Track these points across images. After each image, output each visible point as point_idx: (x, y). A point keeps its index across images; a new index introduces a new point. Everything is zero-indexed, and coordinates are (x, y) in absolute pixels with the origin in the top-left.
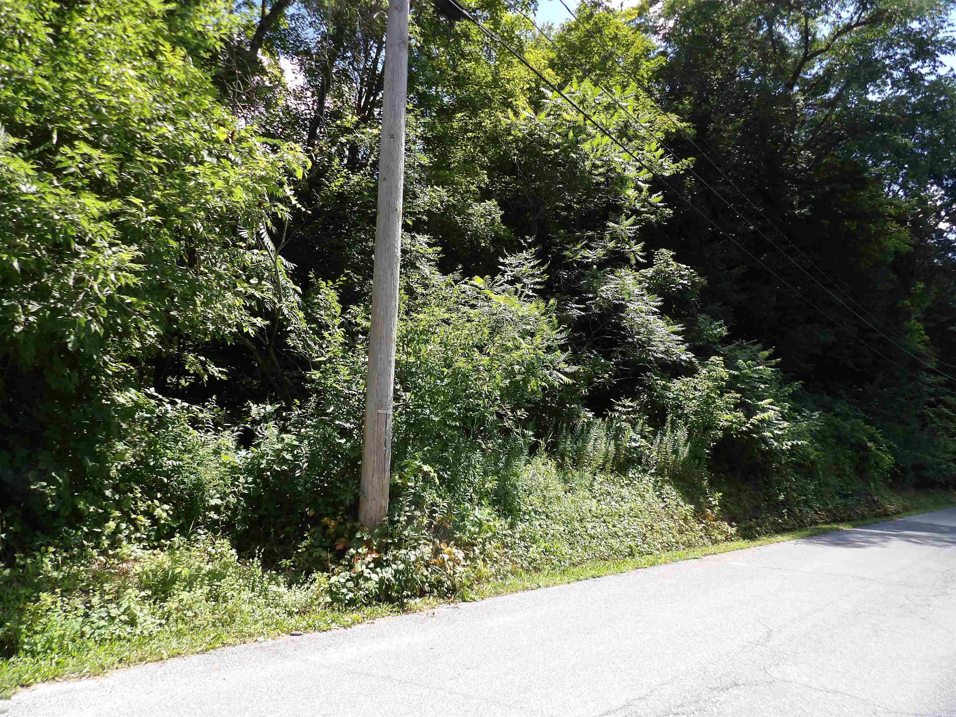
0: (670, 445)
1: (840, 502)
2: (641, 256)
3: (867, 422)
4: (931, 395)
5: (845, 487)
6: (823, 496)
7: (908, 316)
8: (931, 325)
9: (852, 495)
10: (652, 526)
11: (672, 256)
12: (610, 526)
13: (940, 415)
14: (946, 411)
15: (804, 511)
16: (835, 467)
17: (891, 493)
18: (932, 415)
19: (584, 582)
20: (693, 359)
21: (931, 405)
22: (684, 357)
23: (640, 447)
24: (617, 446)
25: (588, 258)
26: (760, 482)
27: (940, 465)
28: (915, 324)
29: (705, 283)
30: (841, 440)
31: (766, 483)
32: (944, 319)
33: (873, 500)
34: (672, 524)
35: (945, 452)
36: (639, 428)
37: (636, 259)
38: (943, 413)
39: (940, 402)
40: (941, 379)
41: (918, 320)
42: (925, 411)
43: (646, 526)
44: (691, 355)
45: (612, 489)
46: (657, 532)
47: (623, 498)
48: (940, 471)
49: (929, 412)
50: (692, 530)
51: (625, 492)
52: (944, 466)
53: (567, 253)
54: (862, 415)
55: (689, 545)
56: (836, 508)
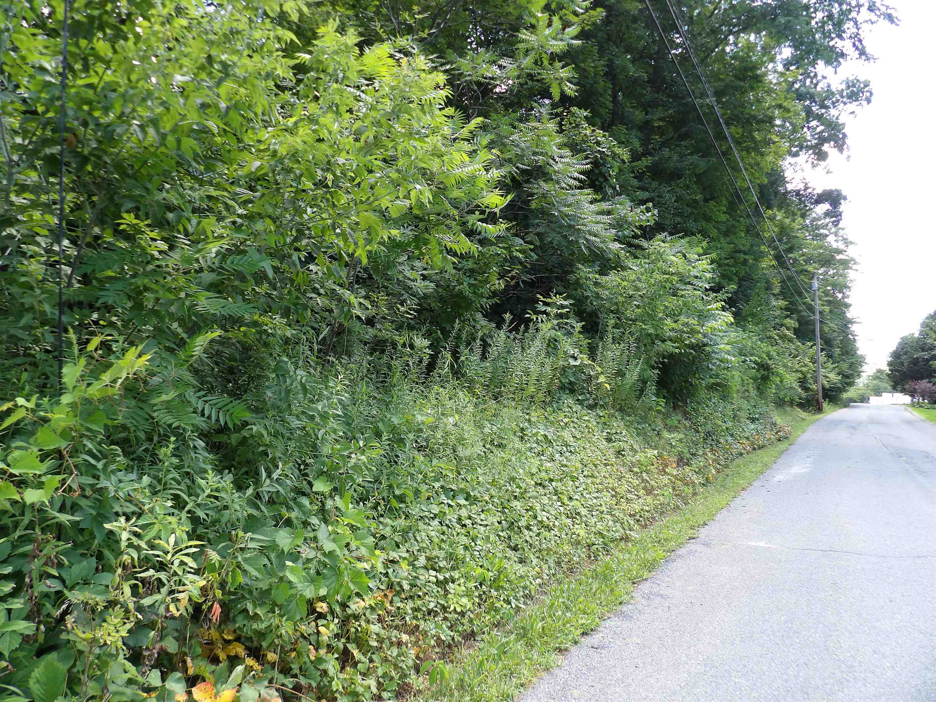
1: (752, 427)
5: (751, 410)
9: (758, 419)
14: (787, 332)
18: (776, 338)
20: (621, 251)
21: (775, 328)
22: (612, 247)
23: (582, 365)
26: (690, 409)
29: (626, 156)
31: (694, 410)
33: (773, 423)
38: (786, 335)
39: (782, 324)
40: (782, 303)
42: (771, 333)
49: (774, 333)
55: (663, 510)
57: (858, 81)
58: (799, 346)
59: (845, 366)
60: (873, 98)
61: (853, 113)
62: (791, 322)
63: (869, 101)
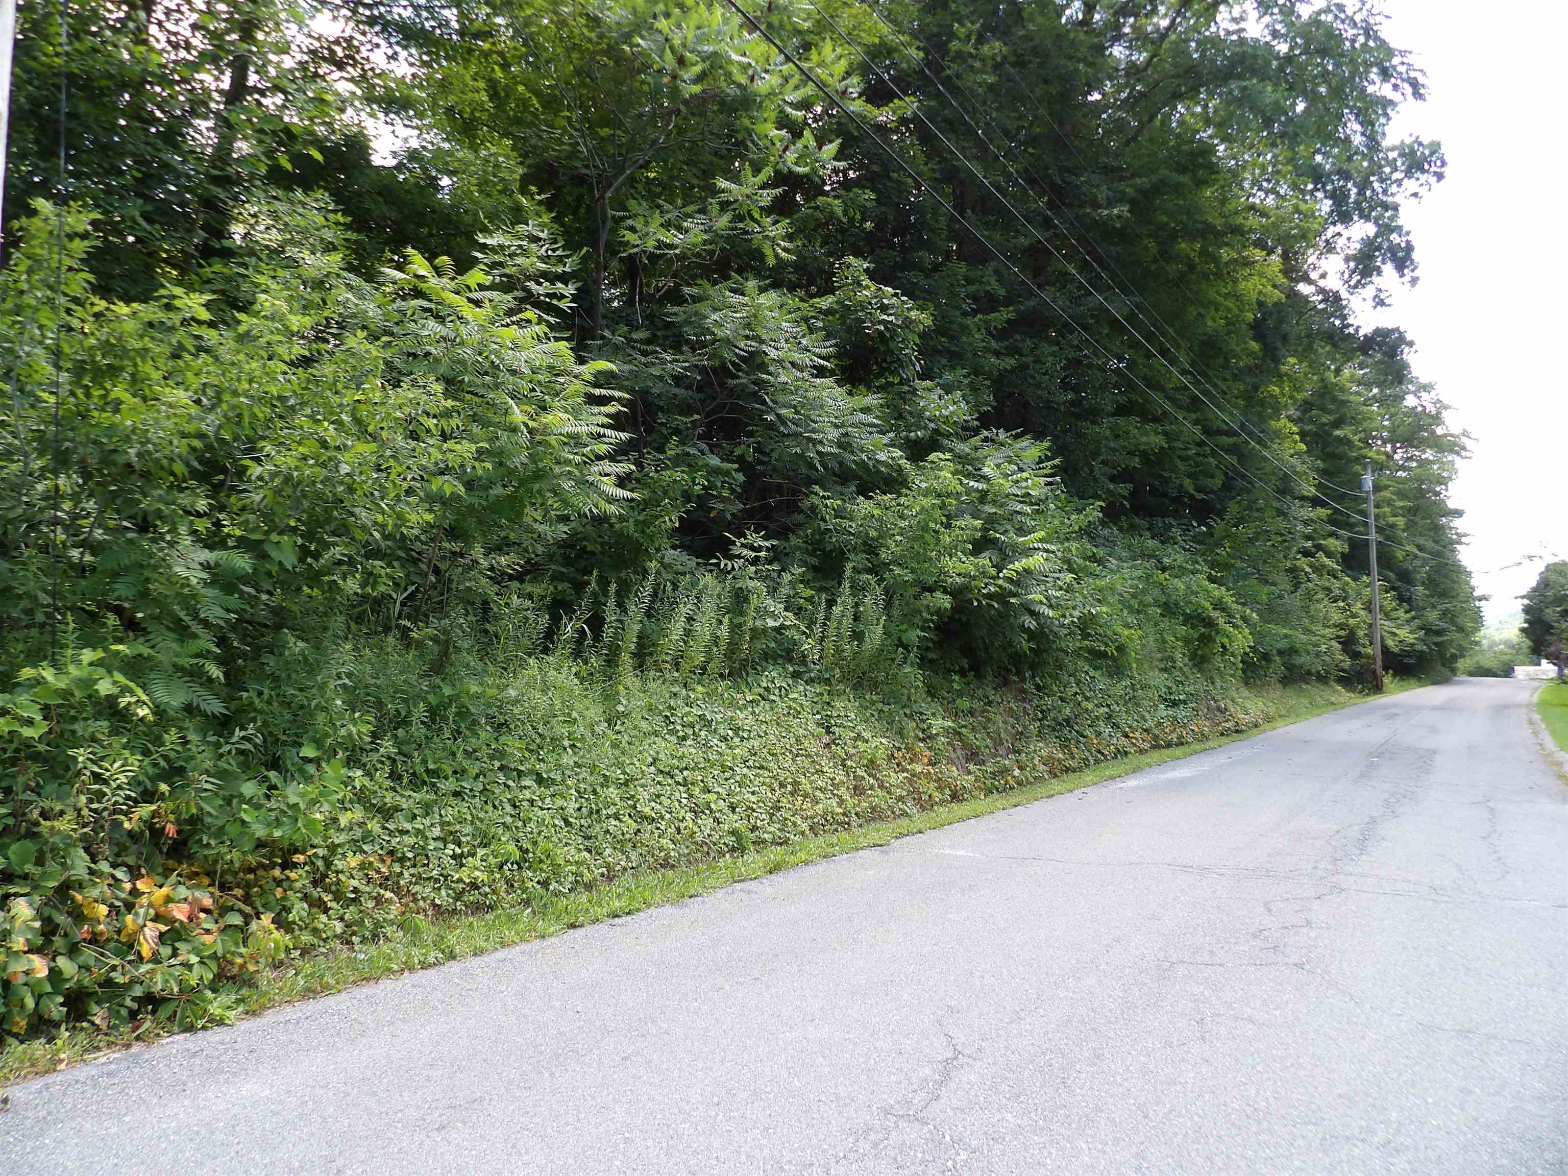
0: (848, 622)
1: (1165, 713)
2: (785, 250)
3: (1212, 579)
4: (1308, 538)
5: (1174, 688)
6: (1137, 705)
7: (1277, 411)
8: (1308, 428)
9: (1185, 702)
10: (796, 783)
11: (867, 271)
12: (696, 791)
13: (1319, 569)
14: (1327, 561)
15: (1106, 735)
16: (1159, 656)
17: (1245, 692)
18: (1308, 570)
19: (588, 930)
20: (903, 462)
21: (1306, 553)
22: (882, 456)
23: (782, 626)
24: (735, 628)
25: (671, 246)
26: (1029, 686)
27: (1318, 645)
28: (1284, 424)
29: (929, 322)
30: (1169, 609)
31: (1038, 688)
32: (1326, 419)
33: (1219, 709)
34: (840, 777)
35: (1325, 626)
36: (785, 591)
37: (777, 255)
38: (1324, 566)
39: (1319, 548)
40: (1322, 512)
41: (1290, 418)
42: (1298, 563)
43: (782, 785)
44: (897, 453)
45: (716, 713)
46: (806, 796)
47: (736, 730)
48: (1318, 654)
49: (1303, 563)
50: (881, 786)
51: (744, 718)
52: (1323, 648)
53: (630, 237)
54: (1206, 569)
55: (875, 815)
56: (1159, 724)
57: (1420, 144)
58: (1347, 584)
59: (1432, 616)
60: (1446, 170)
61: (1415, 195)
62: (1335, 545)
63: (1440, 176)
